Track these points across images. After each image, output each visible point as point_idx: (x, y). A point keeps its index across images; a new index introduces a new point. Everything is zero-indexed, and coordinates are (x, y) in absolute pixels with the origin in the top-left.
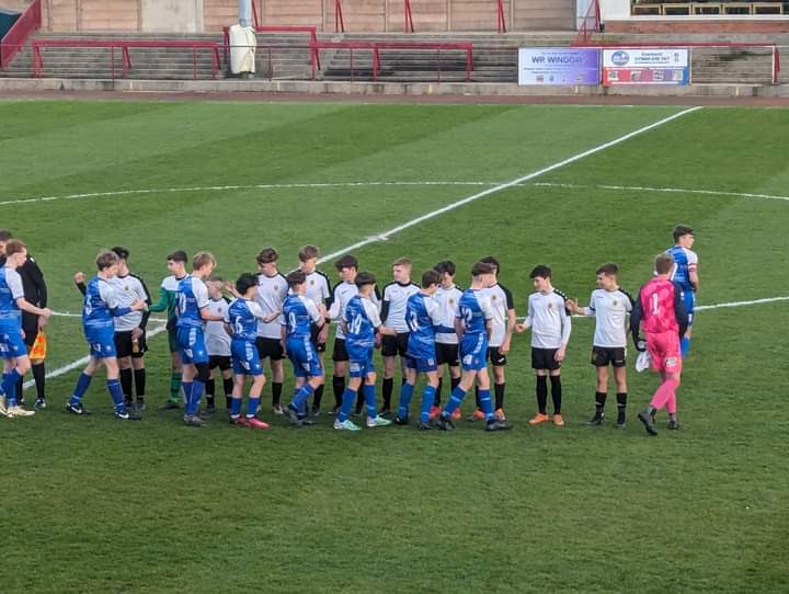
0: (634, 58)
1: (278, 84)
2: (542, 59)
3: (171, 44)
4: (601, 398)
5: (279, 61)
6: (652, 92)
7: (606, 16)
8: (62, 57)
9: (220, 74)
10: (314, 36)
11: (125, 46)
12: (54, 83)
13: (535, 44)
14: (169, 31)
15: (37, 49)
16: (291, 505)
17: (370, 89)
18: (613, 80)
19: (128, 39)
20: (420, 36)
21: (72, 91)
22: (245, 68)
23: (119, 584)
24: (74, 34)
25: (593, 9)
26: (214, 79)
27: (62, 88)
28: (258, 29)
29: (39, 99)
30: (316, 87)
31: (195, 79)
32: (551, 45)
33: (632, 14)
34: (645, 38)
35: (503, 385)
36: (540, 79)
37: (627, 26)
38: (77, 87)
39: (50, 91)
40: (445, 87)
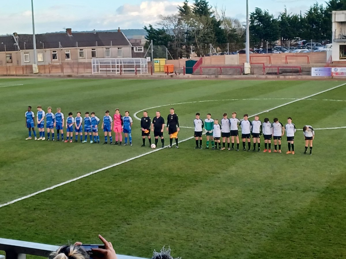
0: (339, 70)
1: (255, 76)
2: (317, 70)
3: (231, 67)
4: (306, 148)
5: (255, 71)
6: (343, 78)
7: (333, 60)
8: (206, 70)
9: (242, 74)
10: (264, 65)
11: (220, 68)
12: (204, 76)
13: (316, 67)
14: (231, 64)
15: (201, 68)
16: (227, 170)
17: (276, 77)
18: (334, 75)
19: (221, 66)
20: (288, 65)
21: (208, 78)
22: (248, 73)
23: (183, 187)
24: (210, 65)
25: (331, 58)
26: (241, 75)
27: (206, 77)
28: (251, 63)
29: (200, 80)
30: (264, 76)
31: (236, 75)
32: (320, 67)
33: (340, 59)
34: (342, 65)
35: (281, 145)
36: (317, 75)
37: (338, 62)
38: (210, 77)
39: (203, 78)
40: (294, 77)
